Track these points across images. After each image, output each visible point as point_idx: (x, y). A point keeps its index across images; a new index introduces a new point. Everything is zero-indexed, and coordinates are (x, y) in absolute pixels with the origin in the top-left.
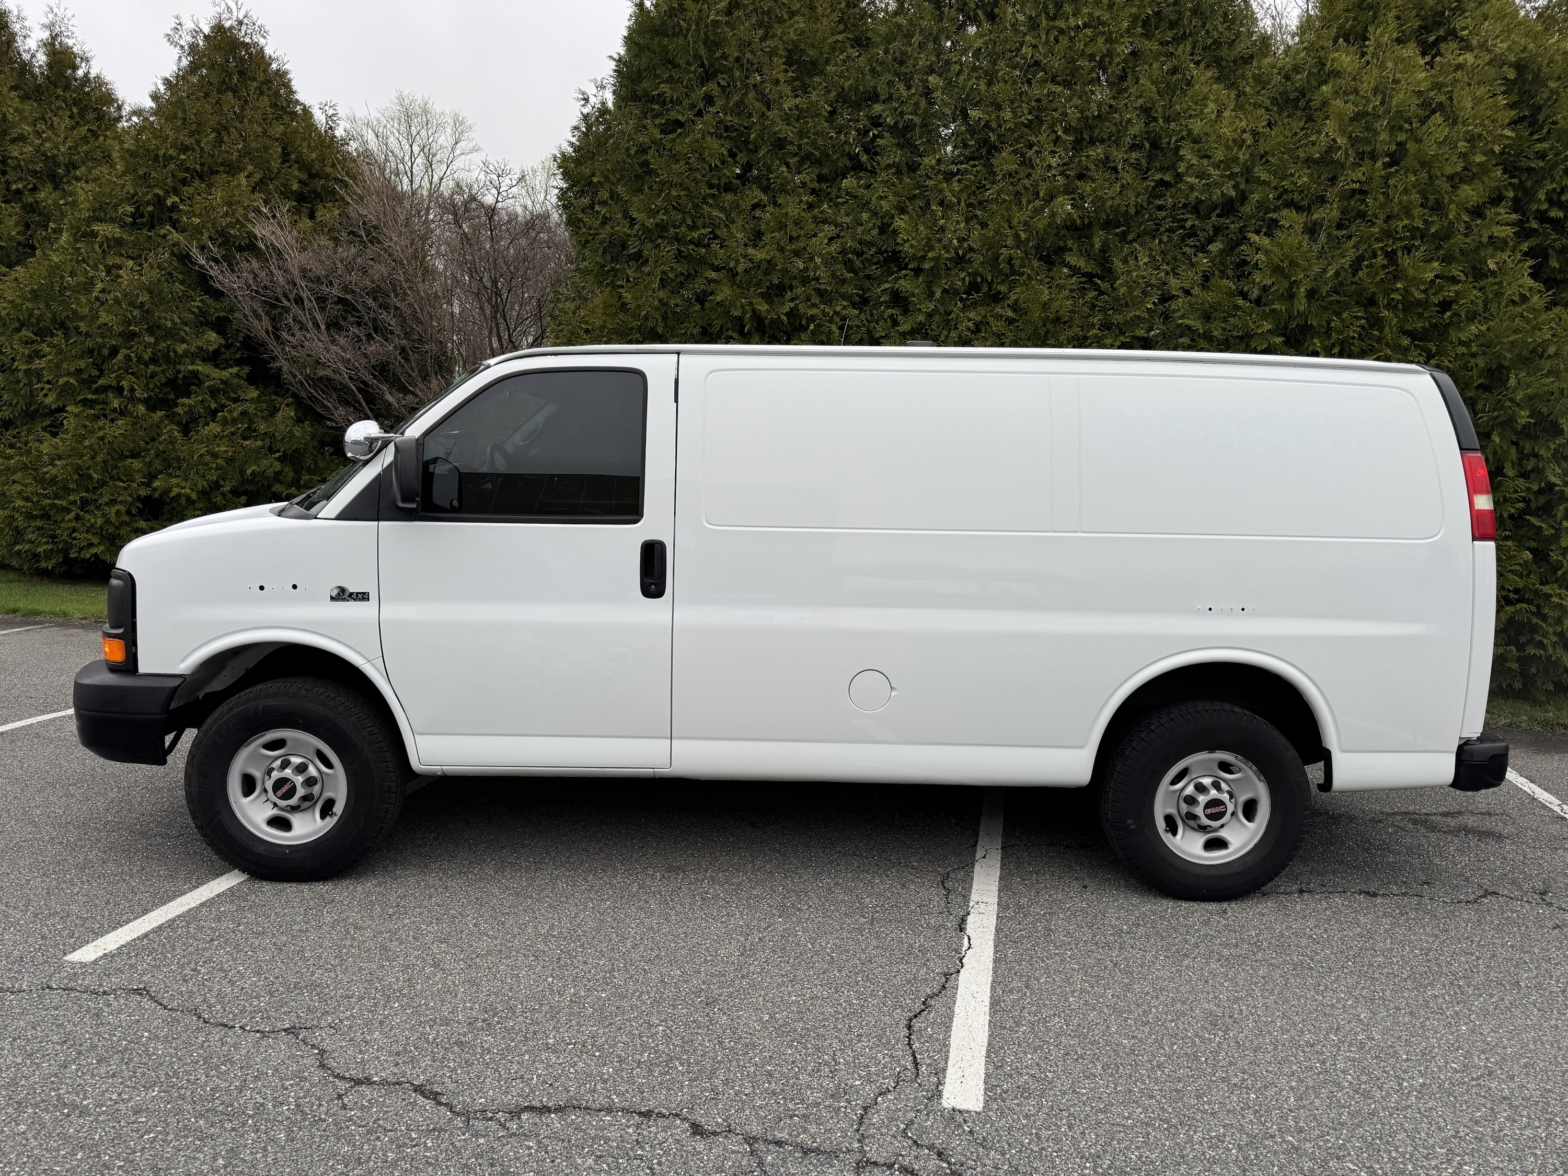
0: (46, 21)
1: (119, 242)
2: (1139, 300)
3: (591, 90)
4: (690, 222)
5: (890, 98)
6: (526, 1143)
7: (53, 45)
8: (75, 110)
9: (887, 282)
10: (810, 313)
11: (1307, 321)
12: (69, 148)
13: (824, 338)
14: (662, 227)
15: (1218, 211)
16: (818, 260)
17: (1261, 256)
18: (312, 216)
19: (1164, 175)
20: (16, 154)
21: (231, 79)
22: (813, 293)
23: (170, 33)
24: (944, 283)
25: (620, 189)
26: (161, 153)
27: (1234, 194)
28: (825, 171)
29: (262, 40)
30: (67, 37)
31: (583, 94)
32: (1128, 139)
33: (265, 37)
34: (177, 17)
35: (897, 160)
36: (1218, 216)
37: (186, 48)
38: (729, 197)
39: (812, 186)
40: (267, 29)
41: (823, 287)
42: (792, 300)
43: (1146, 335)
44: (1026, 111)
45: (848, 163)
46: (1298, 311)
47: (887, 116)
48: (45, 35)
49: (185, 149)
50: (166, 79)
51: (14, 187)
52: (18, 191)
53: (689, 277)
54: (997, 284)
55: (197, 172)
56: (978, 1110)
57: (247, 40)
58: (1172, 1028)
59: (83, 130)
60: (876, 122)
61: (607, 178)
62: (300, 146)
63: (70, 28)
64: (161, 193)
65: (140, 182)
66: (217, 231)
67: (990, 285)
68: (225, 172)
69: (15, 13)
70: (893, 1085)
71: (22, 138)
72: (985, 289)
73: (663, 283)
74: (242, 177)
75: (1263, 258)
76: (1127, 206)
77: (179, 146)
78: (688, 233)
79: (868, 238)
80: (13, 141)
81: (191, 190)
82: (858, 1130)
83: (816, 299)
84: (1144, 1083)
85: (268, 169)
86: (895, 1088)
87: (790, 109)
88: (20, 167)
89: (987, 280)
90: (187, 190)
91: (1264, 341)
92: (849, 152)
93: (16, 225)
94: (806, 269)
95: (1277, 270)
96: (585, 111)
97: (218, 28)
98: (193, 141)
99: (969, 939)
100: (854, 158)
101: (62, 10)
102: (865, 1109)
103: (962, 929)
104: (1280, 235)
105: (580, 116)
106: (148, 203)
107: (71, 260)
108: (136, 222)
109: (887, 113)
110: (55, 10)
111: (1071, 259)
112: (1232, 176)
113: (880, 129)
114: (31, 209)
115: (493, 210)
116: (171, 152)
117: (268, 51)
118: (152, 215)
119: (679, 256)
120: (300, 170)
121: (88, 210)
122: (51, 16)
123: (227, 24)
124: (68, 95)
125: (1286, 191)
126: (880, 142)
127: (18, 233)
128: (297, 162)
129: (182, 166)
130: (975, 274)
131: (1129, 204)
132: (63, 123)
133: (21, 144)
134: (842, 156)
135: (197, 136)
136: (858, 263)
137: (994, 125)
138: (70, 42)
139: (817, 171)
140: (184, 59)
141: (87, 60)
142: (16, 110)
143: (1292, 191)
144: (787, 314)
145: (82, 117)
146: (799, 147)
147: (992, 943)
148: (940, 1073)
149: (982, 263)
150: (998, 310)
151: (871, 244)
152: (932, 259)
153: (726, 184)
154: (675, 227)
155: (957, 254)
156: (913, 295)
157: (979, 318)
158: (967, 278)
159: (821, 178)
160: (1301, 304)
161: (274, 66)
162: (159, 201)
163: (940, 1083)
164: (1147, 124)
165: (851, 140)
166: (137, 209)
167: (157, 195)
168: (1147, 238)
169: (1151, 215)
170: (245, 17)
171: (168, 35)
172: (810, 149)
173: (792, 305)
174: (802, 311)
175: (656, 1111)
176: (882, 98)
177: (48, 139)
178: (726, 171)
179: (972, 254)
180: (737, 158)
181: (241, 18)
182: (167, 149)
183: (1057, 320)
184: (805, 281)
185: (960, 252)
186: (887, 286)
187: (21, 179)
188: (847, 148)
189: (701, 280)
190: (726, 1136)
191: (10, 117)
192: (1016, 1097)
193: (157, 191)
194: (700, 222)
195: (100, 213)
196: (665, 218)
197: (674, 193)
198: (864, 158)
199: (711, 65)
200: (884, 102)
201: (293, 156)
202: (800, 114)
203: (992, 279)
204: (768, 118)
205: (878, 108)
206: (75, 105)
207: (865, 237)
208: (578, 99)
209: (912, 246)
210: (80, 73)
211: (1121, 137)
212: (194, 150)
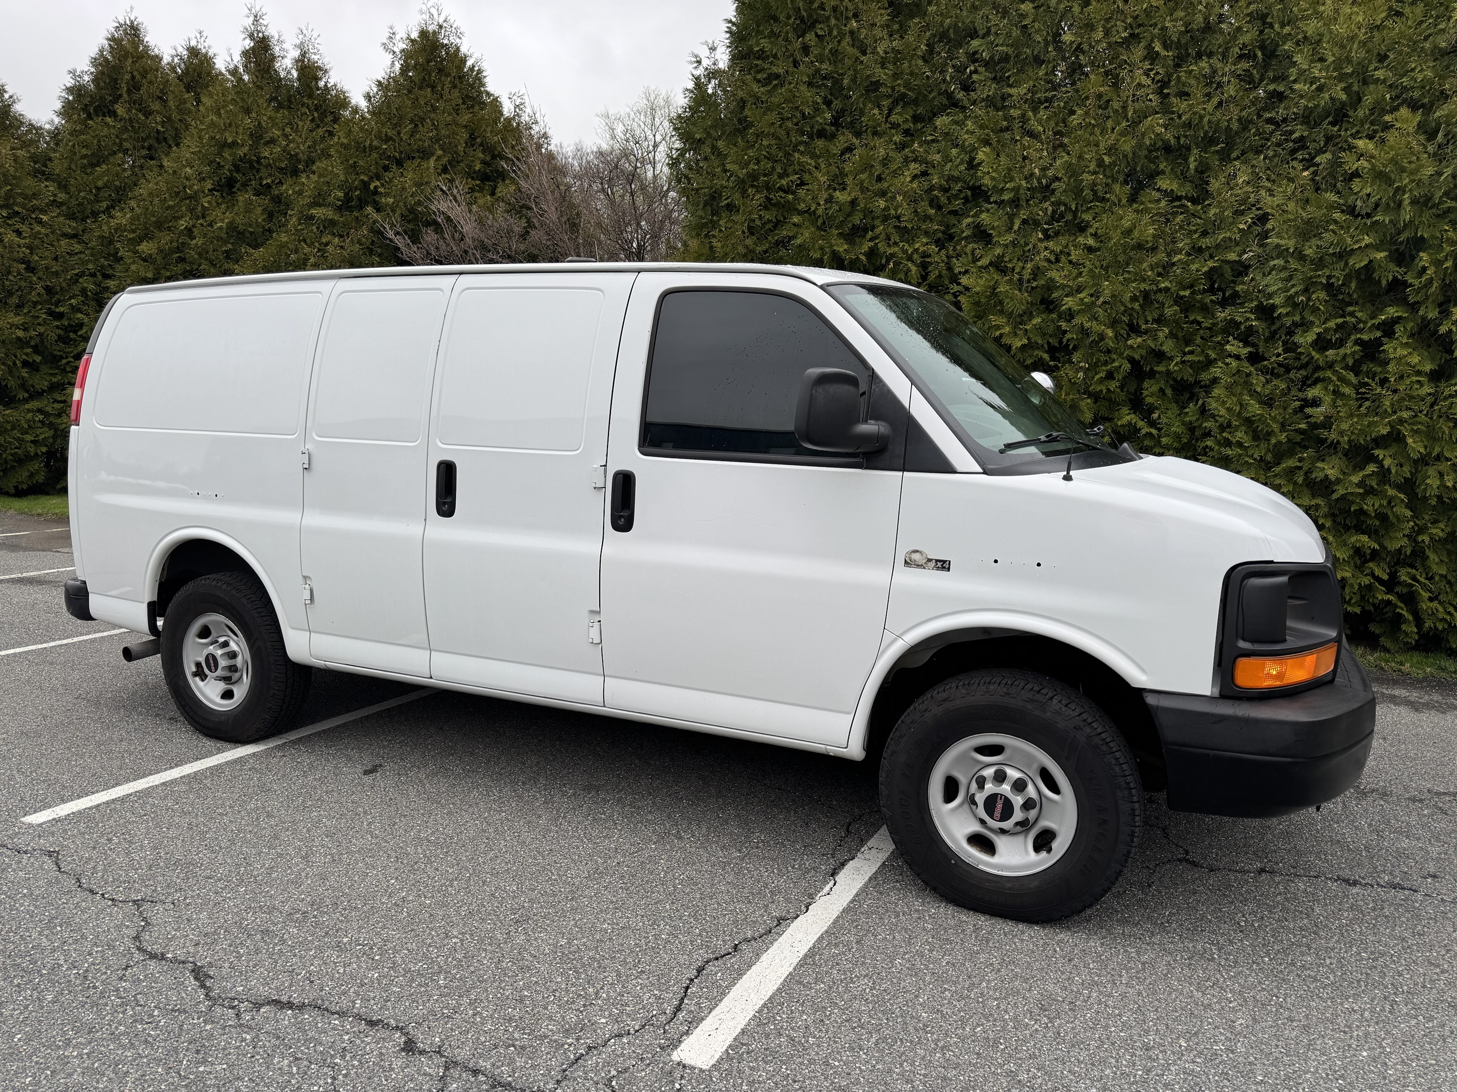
0: (298, 42)
1: (332, 223)
2: (1231, 220)
3: (704, 53)
4: (779, 170)
5: (988, 33)
6: (244, 1035)
7: (303, 61)
8: (316, 115)
9: (969, 216)
10: (890, 251)
11: (1416, 233)
12: (309, 147)
13: (902, 276)
14: (754, 176)
15: (1330, 119)
16: (899, 198)
17: (1363, 163)
18: (493, 194)
19: (1278, 85)
20: (266, 154)
21: (430, 76)
22: (893, 231)
23: (386, 41)
24: (1023, 214)
25: (720, 144)
26: (367, 143)
27: (1344, 97)
28: (920, 110)
29: (458, 40)
30: (315, 54)
31: (696, 56)
32: (1237, 50)
33: (460, 38)
34: (391, 28)
35: (991, 93)
36: (1330, 123)
37: (398, 53)
38: (820, 143)
39: (906, 126)
40: (462, 30)
41: (903, 225)
42: (871, 240)
43: (1237, 259)
44: (1120, 30)
45: (945, 101)
46: (1404, 221)
47: (983, 51)
48: (296, 53)
49: (388, 139)
50: (379, 82)
51: (265, 182)
52: (268, 186)
53: (777, 224)
54: (1082, 212)
55: (396, 159)
56: (704, 1067)
57: (446, 41)
58: (991, 1008)
59: (320, 132)
60: (973, 57)
61: (708, 134)
62: (485, 130)
63: (316, 46)
64: (366, 179)
65: (350, 171)
66: (407, 209)
67: (1075, 213)
68: (419, 157)
69: (277, 37)
70: (637, 1028)
71: (272, 141)
72: (1069, 217)
73: (752, 231)
74: (432, 162)
75: (1366, 164)
76: (1228, 121)
77: (384, 138)
78: (778, 180)
79: (956, 174)
80: (267, 143)
81: (391, 175)
82: (565, 1071)
83: (895, 238)
84: (912, 1064)
85: (456, 153)
86: (637, 1031)
87: (886, 53)
88: (270, 165)
89: (1071, 209)
90: (388, 175)
91: (1365, 258)
92: (946, 91)
93: (262, 214)
94: (887, 208)
95: (1380, 176)
96: (697, 73)
97: (423, 34)
98: (395, 133)
99: (835, 884)
100: (950, 96)
101: (310, 31)
102: (590, 1048)
103: (833, 875)
104: (1391, 137)
105: (691, 77)
106: (356, 189)
107: (294, 240)
108: (346, 205)
109: (983, 47)
110: (305, 31)
111: (1164, 183)
112: (1342, 77)
113: (977, 64)
114: (277, 200)
115: (633, 176)
116: (375, 143)
117: (464, 50)
118: (359, 199)
119: (768, 204)
120: (483, 152)
121: (310, 197)
122: (301, 37)
123: (431, 28)
124: (310, 102)
125: (1405, 89)
126: (975, 77)
127: (264, 220)
128: (481, 145)
129: (383, 155)
130: (1058, 203)
131: (1231, 119)
132: (305, 125)
133: (272, 146)
134: (940, 94)
135: (398, 128)
136: (943, 200)
137: (1085, 47)
138: (315, 58)
139: (911, 112)
140: (396, 63)
141: (326, 71)
142: (270, 118)
143: (1413, 88)
144: (865, 254)
145: (322, 121)
146: (893, 88)
147: (854, 892)
148: (695, 1022)
149: (1065, 191)
150: (1081, 239)
151: (957, 179)
152: (1012, 190)
153: (818, 130)
154: (765, 175)
155: (1040, 183)
156: (993, 228)
157: (1058, 249)
158: (1050, 208)
159: (916, 119)
160: (1407, 214)
161: (469, 63)
162: (365, 185)
163: (687, 1033)
164: (1261, 32)
165: (948, 78)
166: (346, 194)
167: (362, 181)
168: (1251, 155)
169: (1258, 130)
170: (445, 21)
171: (384, 44)
172: (903, 90)
173: (871, 244)
174: (882, 250)
175: (385, 1021)
176: (981, 33)
177: (293, 141)
178: (818, 119)
179: (1057, 183)
180: (833, 106)
181: (441, 21)
182: (371, 140)
183: (1139, 246)
184: (885, 219)
185: (1044, 181)
186: (970, 220)
187: (270, 175)
188: (943, 87)
189: (788, 226)
190: (431, 1057)
191: (264, 124)
192: (756, 1060)
193: (362, 177)
194: (790, 170)
195: (319, 201)
196: (756, 167)
197: (765, 143)
198: (960, 95)
199: (810, 16)
200: (983, 38)
201: (478, 140)
202: (897, 57)
203: (1076, 208)
204: (862, 62)
205: (975, 43)
206: (316, 110)
207: (952, 173)
208: (691, 63)
209: (993, 179)
210: (321, 84)
211: (1230, 48)
212: (394, 141)
